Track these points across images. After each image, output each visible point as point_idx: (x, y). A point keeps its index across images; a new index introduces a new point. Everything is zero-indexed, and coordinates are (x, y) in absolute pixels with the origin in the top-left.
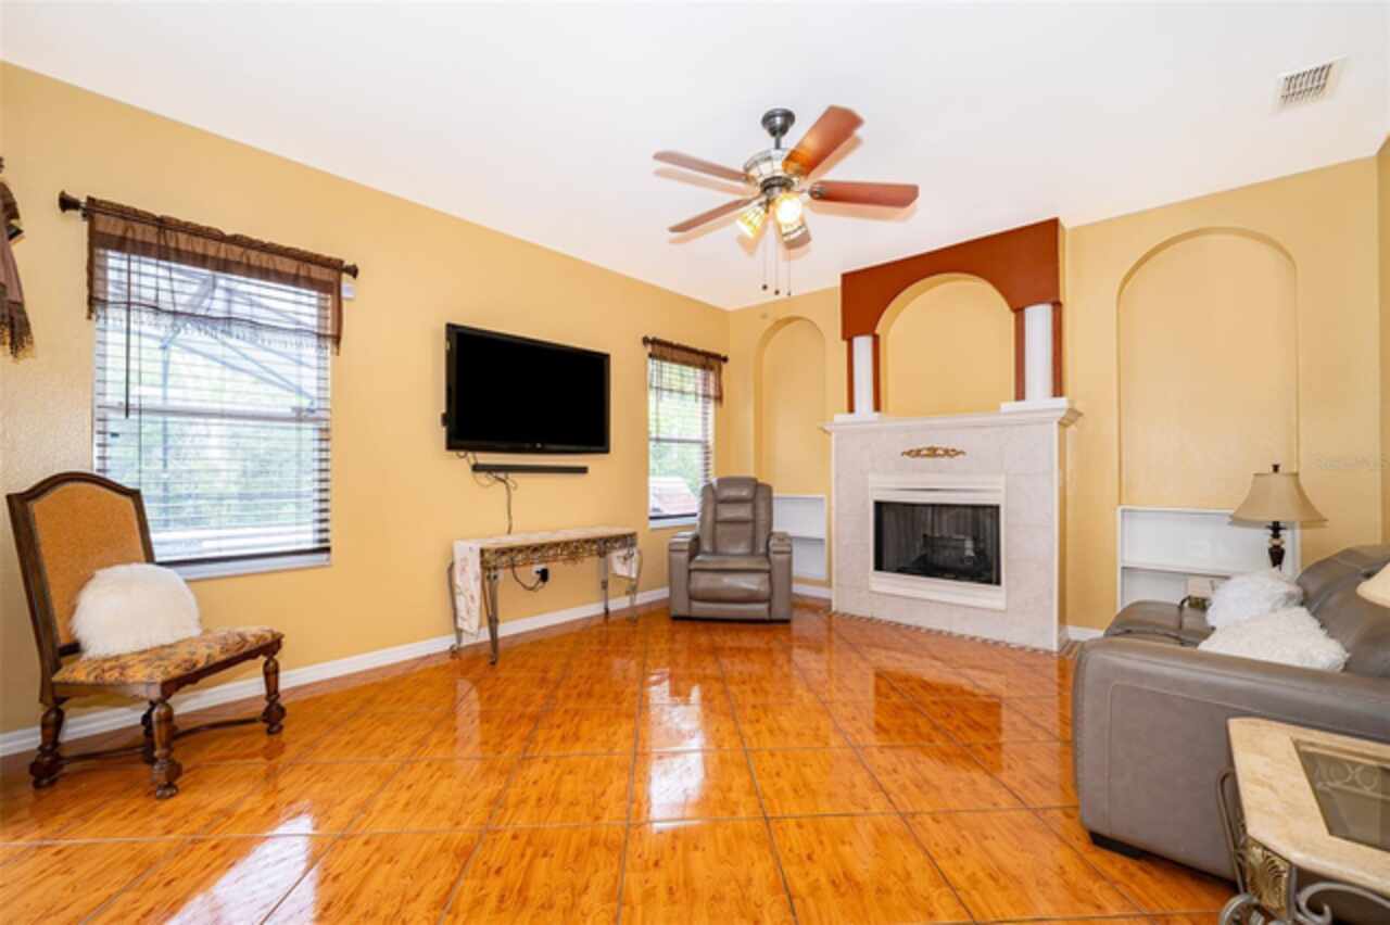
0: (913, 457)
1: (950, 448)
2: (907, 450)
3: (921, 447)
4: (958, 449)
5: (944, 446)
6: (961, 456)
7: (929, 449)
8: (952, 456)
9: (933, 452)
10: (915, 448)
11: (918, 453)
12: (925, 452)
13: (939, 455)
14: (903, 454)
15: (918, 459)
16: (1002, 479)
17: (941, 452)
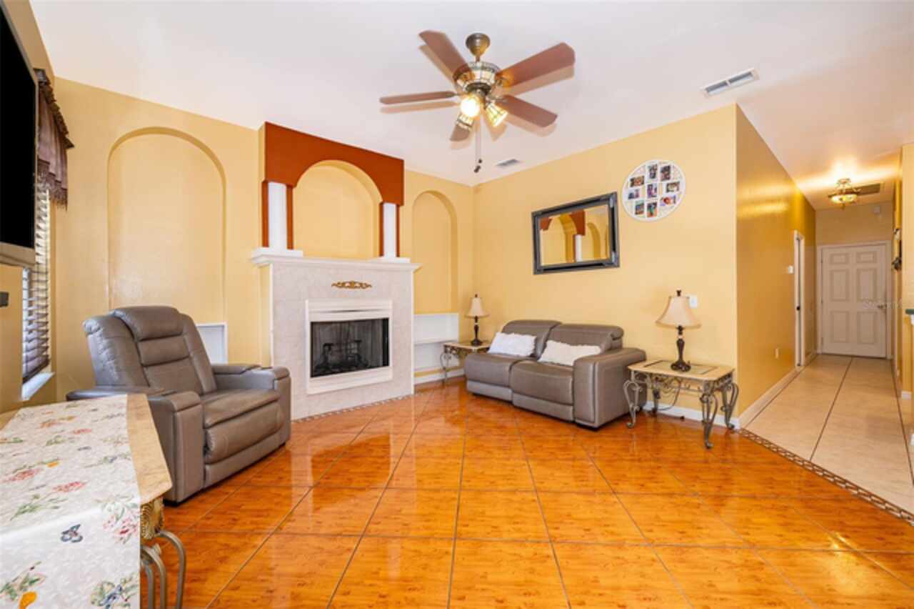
0: (340, 287)
1: (364, 282)
2: (336, 282)
3: (345, 281)
4: (369, 283)
5: (360, 281)
6: (369, 288)
7: (350, 283)
8: (364, 288)
9: (352, 285)
10: (342, 282)
11: (343, 285)
12: (347, 285)
13: (356, 287)
14: (334, 285)
15: (343, 289)
16: (390, 303)
17: (357, 285)
